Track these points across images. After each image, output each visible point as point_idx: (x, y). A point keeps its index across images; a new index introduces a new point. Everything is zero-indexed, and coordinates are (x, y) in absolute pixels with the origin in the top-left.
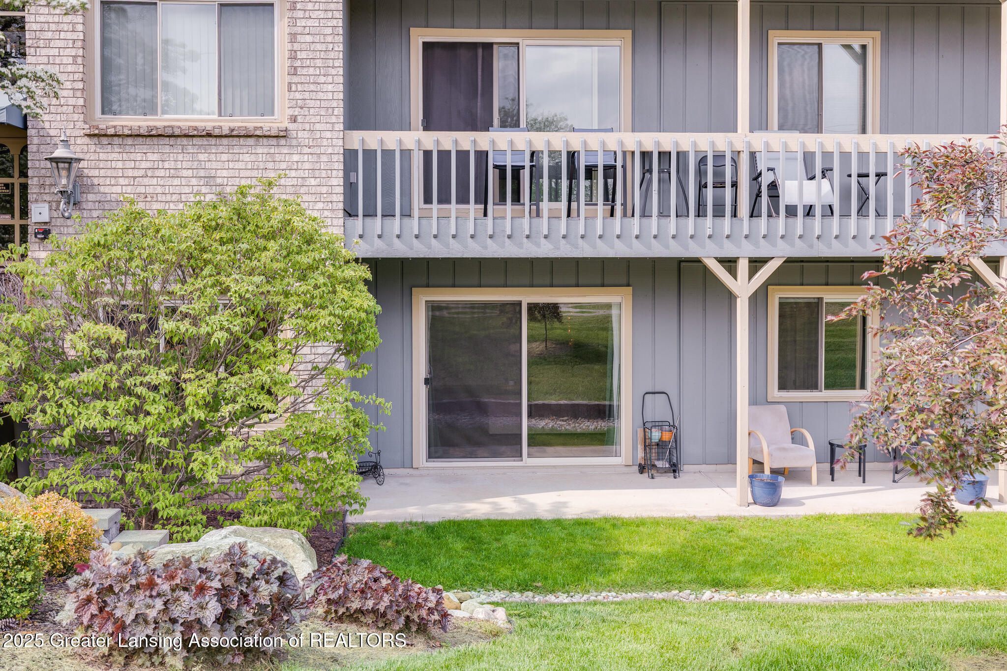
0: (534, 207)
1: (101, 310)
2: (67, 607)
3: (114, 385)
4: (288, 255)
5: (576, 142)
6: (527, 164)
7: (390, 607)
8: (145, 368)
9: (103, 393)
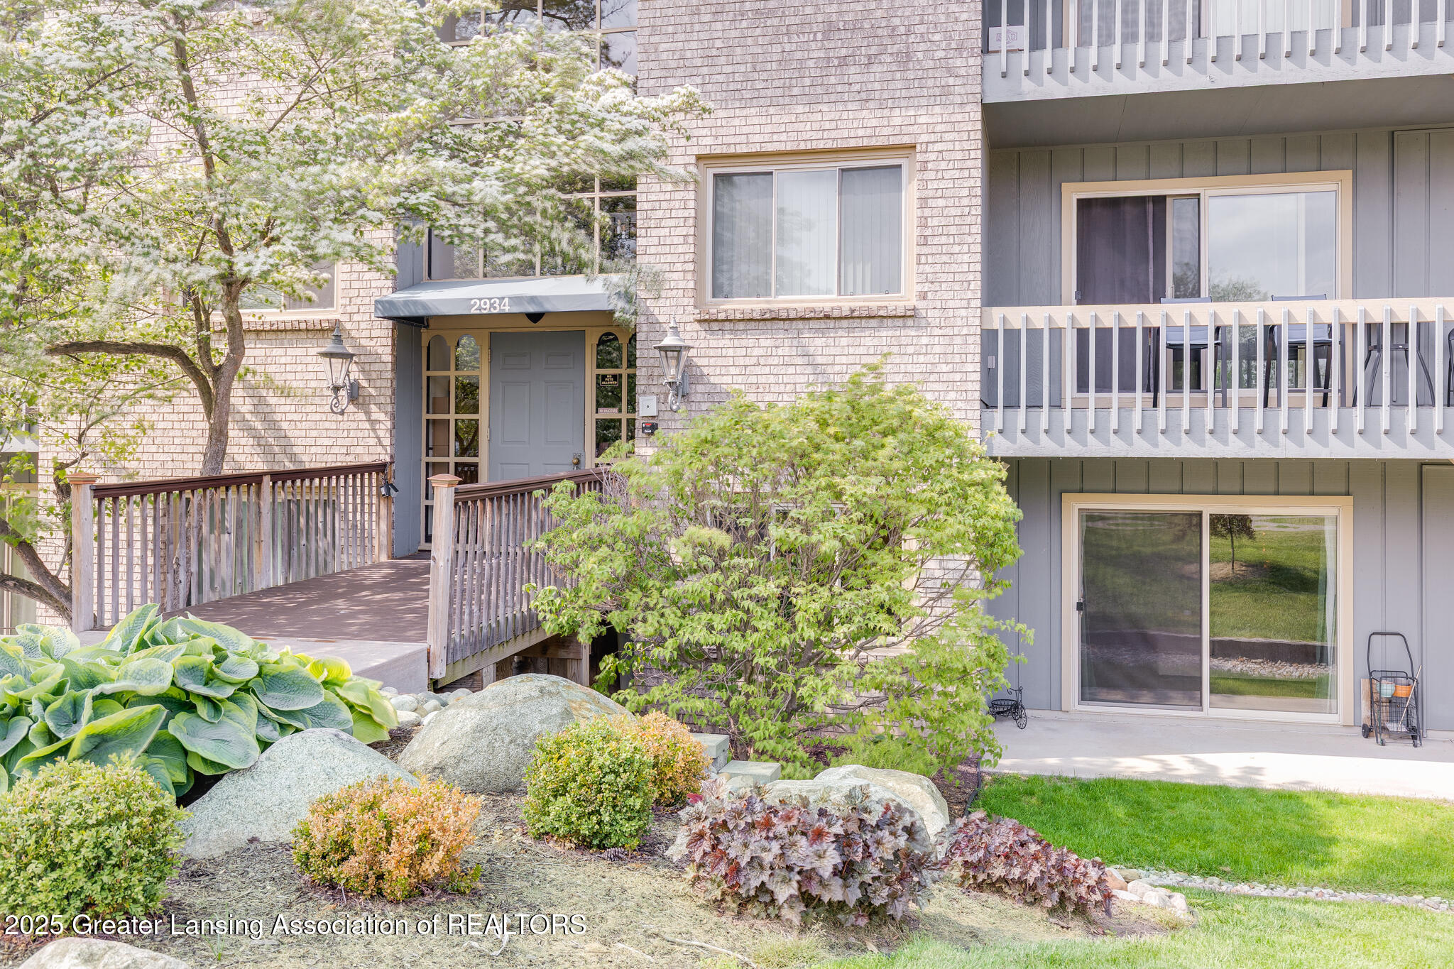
0: (1220, 395)
1: (708, 513)
2: (678, 841)
3: (720, 597)
4: (910, 452)
5: (1277, 313)
6: (1211, 342)
7: (1042, 879)
8: (753, 578)
9: (709, 605)
